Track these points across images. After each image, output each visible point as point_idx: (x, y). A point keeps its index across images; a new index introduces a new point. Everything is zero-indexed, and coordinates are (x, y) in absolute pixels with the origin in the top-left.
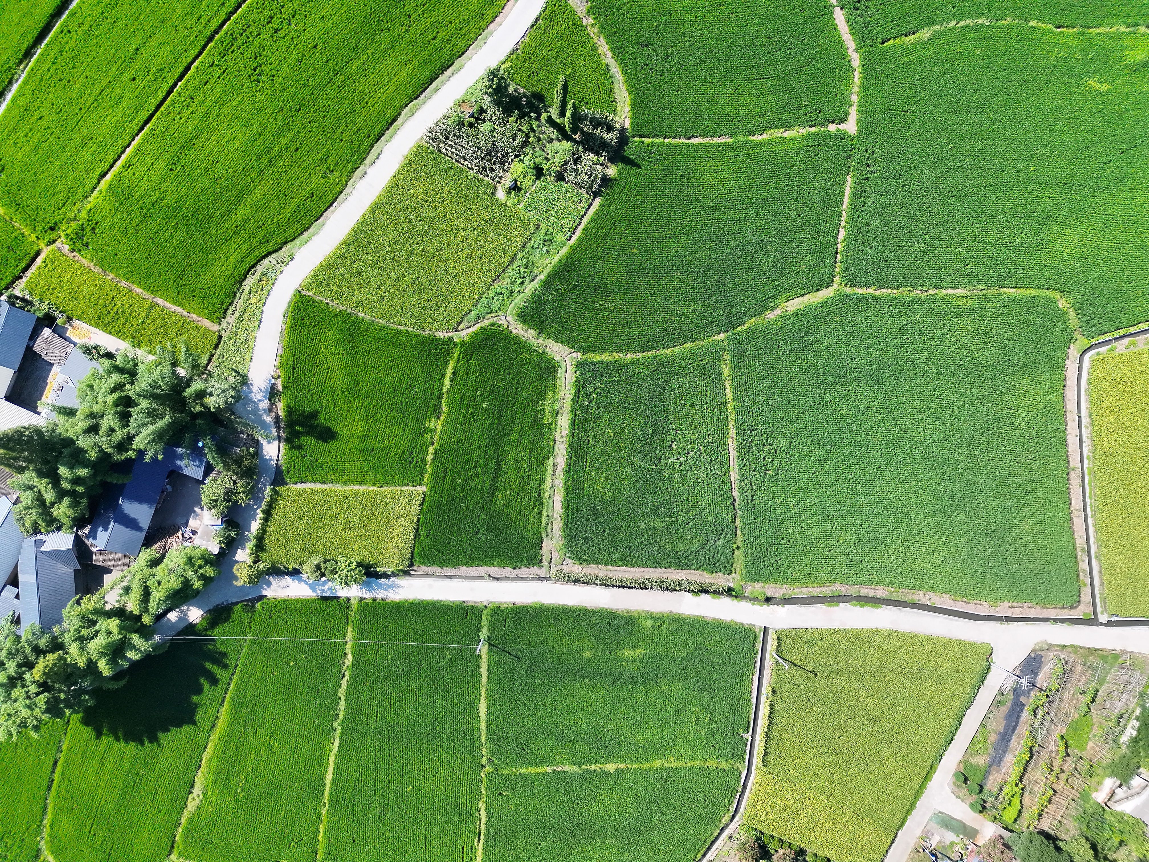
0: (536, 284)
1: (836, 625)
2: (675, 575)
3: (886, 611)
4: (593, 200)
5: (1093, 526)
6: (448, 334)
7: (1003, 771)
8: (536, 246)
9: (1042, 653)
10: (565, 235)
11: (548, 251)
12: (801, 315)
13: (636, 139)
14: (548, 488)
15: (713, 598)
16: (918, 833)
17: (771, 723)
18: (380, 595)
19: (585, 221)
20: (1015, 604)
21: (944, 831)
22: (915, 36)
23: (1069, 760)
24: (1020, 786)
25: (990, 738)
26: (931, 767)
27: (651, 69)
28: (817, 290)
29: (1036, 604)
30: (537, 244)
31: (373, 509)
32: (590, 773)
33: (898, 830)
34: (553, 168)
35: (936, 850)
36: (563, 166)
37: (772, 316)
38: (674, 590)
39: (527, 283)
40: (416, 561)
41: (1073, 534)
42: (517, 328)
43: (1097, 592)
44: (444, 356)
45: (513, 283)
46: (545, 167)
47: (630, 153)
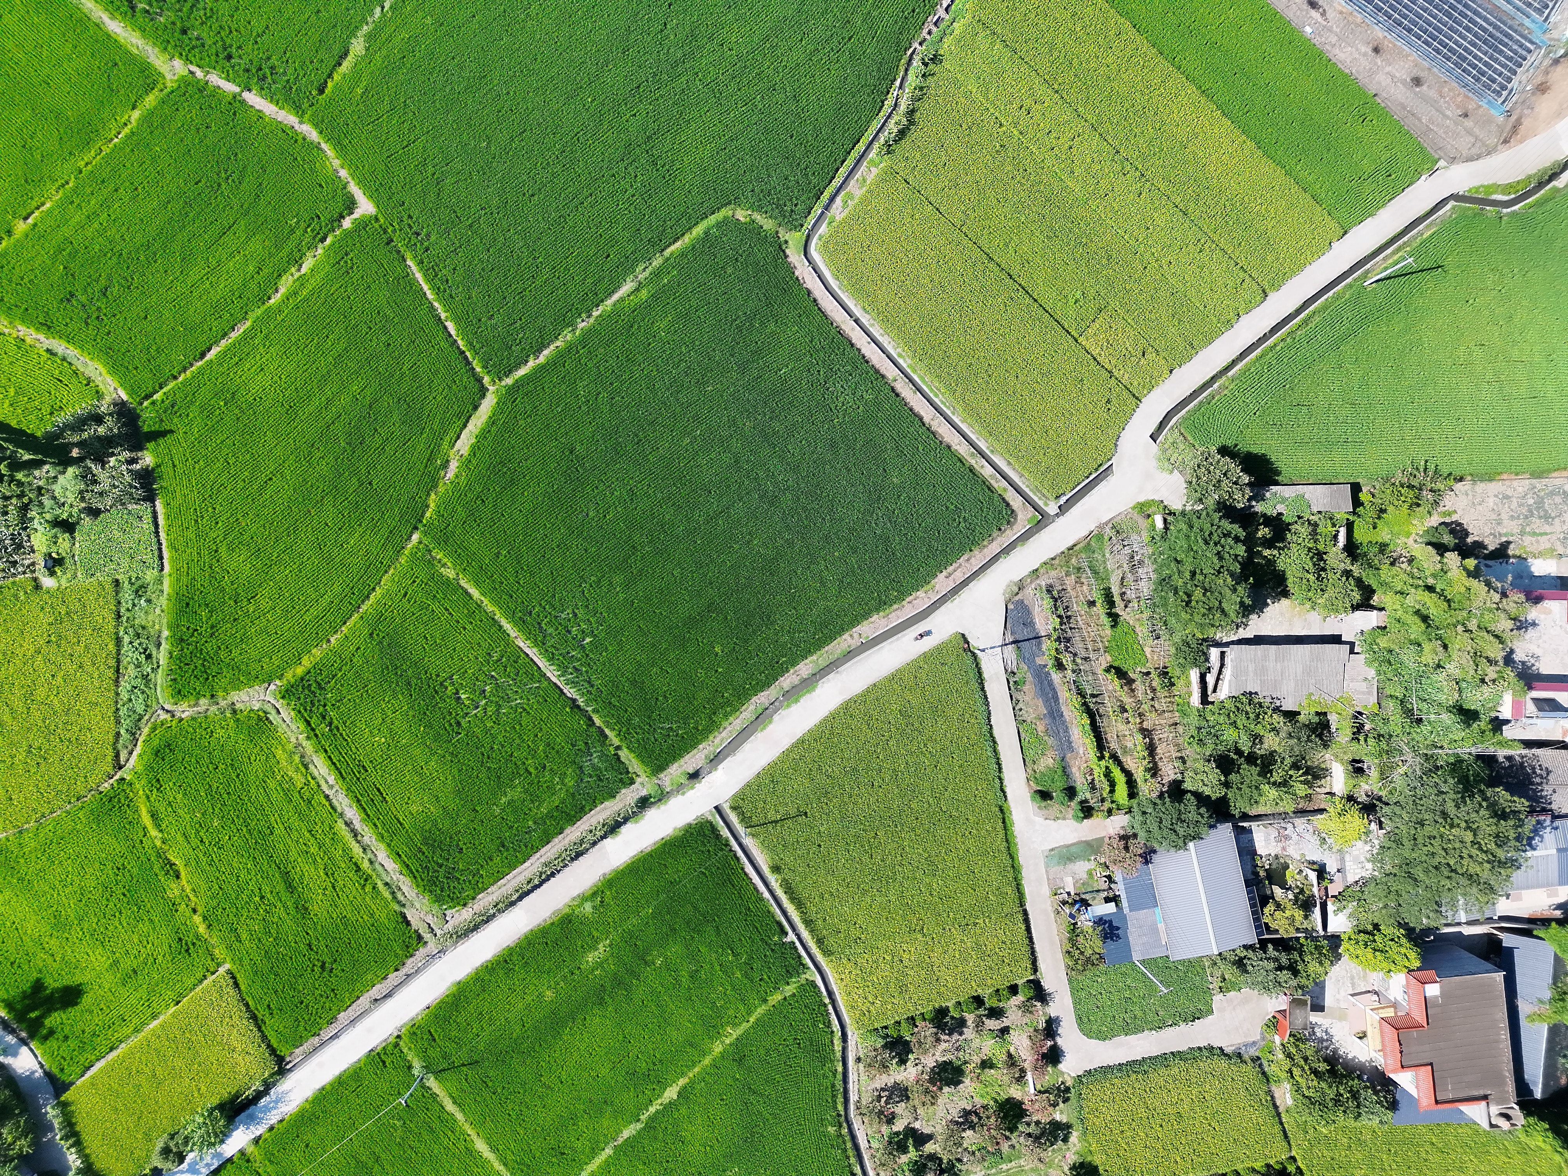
0: (165, 646)
1: (786, 743)
2: (573, 833)
3: (825, 685)
4: (154, 506)
5: (962, 422)
6: (116, 778)
7: (1081, 752)
8: (130, 606)
9: (1019, 597)
10: (153, 569)
11: (149, 601)
12: (479, 448)
13: (146, 404)
14: (362, 855)
15: (636, 822)
16: (1046, 891)
17: (800, 905)
18: (273, 1118)
19: (163, 535)
20: (950, 569)
21: (1071, 866)
22: (349, 58)
23: (1138, 685)
24: (1107, 755)
25: (1039, 729)
26: (1002, 810)
27: (98, 318)
28: (476, 408)
29: (971, 551)
30: (130, 602)
31: (188, 1035)
32: (653, 1119)
33: (1022, 906)
34: (75, 511)
35: (1079, 895)
36: (83, 499)
37: (451, 474)
38: (587, 850)
39: (154, 653)
40: (283, 1051)
41: (949, 447)
42: (185, 710)
43: (1023, 487)
44: (128, 806)
45: (138, 666)
46: (65, 516)
47: (149, 425)
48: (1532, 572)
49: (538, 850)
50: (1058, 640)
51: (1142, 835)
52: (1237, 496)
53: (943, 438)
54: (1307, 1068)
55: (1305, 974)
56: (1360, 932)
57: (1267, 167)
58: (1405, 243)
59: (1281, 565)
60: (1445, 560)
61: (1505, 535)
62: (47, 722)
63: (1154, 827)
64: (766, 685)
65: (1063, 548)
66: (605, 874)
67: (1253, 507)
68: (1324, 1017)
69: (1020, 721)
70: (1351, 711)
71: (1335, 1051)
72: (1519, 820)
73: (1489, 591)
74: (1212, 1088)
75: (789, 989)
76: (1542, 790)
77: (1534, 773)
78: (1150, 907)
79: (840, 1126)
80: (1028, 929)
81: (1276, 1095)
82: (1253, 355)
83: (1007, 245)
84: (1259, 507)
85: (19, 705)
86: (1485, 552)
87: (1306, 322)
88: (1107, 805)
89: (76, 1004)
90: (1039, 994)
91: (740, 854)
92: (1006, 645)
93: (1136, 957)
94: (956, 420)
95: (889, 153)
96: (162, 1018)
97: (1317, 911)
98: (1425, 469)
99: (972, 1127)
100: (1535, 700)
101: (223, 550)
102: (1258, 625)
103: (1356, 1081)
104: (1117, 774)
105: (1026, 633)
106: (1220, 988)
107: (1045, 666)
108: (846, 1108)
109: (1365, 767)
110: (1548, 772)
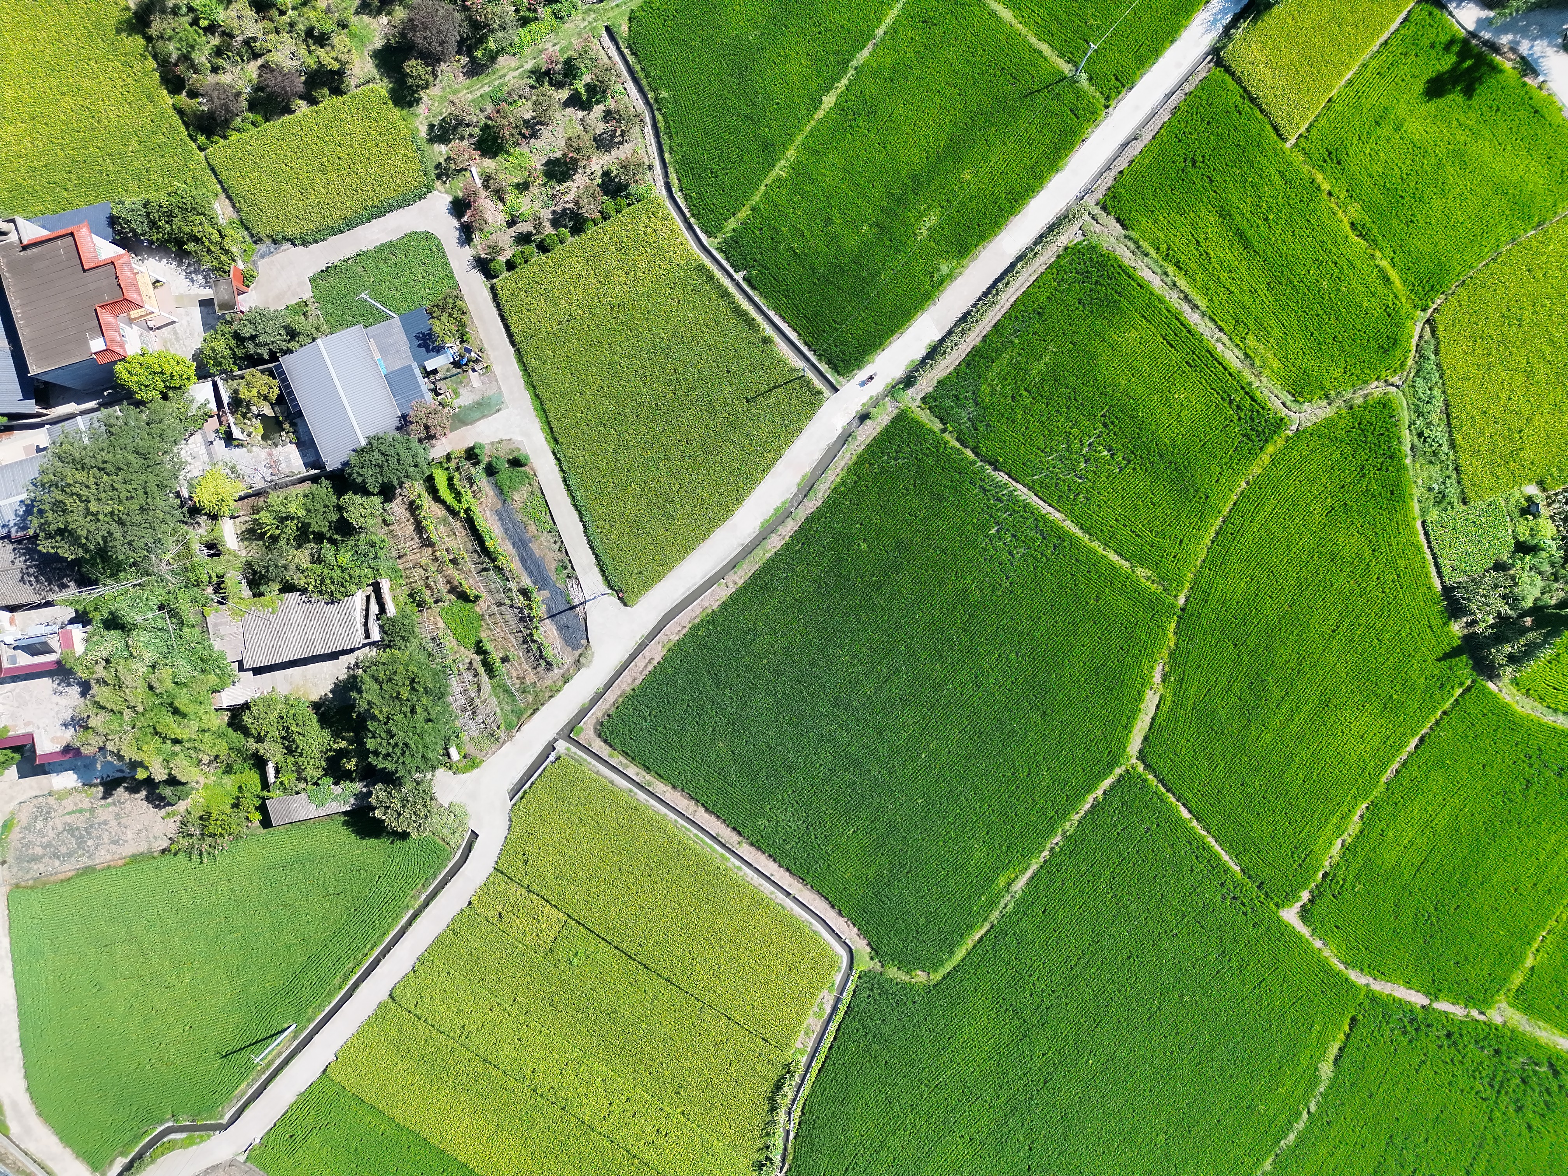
0: (1406, 448)
1: (780, 466)
2: (973, 338)
3: (752, 531)
4: (1442, 583)
5: (665, 814)
6: (1431, 310)
7: (488, 512)
8: (1448, 482)
9: (577, 653)
10: (1432, 522)
11: (1430, 489)
12: (1136, 699)
13: (1469, 682)
14: (1176, 279)
15: (912, 361)
16: (497, 369)
17: (737, 310)
19: (1429, 557)
20: (650, 668)
21: (477, 397)
22: (1332, 1057)
23: (443, 588)
24: (462, 514)
25: (533, 527)
26: (556, 440)
27: (1530, 758)
28: (1146, 738)
29: (633, 689)
30: (1448, 485)
31: (1315, 71)
32: (843, 72)
33: (518, 350)
34: (1519, 564)
35: (464, 371)
36: (1513, 578)
37: (1158, 668)
38: (955, 326)
39: (1416, 439)
40: (1219, 72)
41: (674, 787)
42: (1376, 389)
43: (593, 762)
44: (1414, 285)
45: (1429, 424)
46: (1528, 558)
47: (1461, 661)
48: (76, 773)
49: (1004, 316)
50: (531, 619)
51: (415, 444)
52: (383, 795)
53: (682, 795)
54: (207, 243)
55: (227, 336)
56: (180, 388)
57: (413, 1122)
58: (264, 1073)
59: (326, 734)
60: (166, 771)
61: (109, 805)
62: (1508, 353)
63: (403, 454)
64: (810, 520)
65: (543, 710)
66: (934, 304)
67: (365, 787)
68: (198, 295)
69: (554, 530)
70: (230, 603)
71: (180, 264)
72: (44, 530)
73: (119, 751)
74: (297, 205)
75: (731, 224)
76: (25, 561)
77: (36, 577)
78: (392, 372)
79: (656, 99)
80: (507, 328)
81: (231, 209)
82: (392, 934)
83: (655, 997)
84: (359, 787)
85: (1538, 365)
86: (126, 785)
87: (346, 978)
88: (452, 465)
89: (1428, 82)
90: (484, 266)
91: (805, 349)
92: (581, 604)
93: (396, 320)
94: (672, 816)
95: (788, 1065)
96: (1342, 82)
97: (226, 400)
98: (201, 854)
99: (526, 122)
100: (51, 651)
101: (1368, 553)
102: (337, 670)
103: (155, 239)
104: (448, 497)
105: (564, 618)
106: (307, 305)
107: (540, 589)
108: (653, 118)
109: (205, 551)
110: (22, 580)
